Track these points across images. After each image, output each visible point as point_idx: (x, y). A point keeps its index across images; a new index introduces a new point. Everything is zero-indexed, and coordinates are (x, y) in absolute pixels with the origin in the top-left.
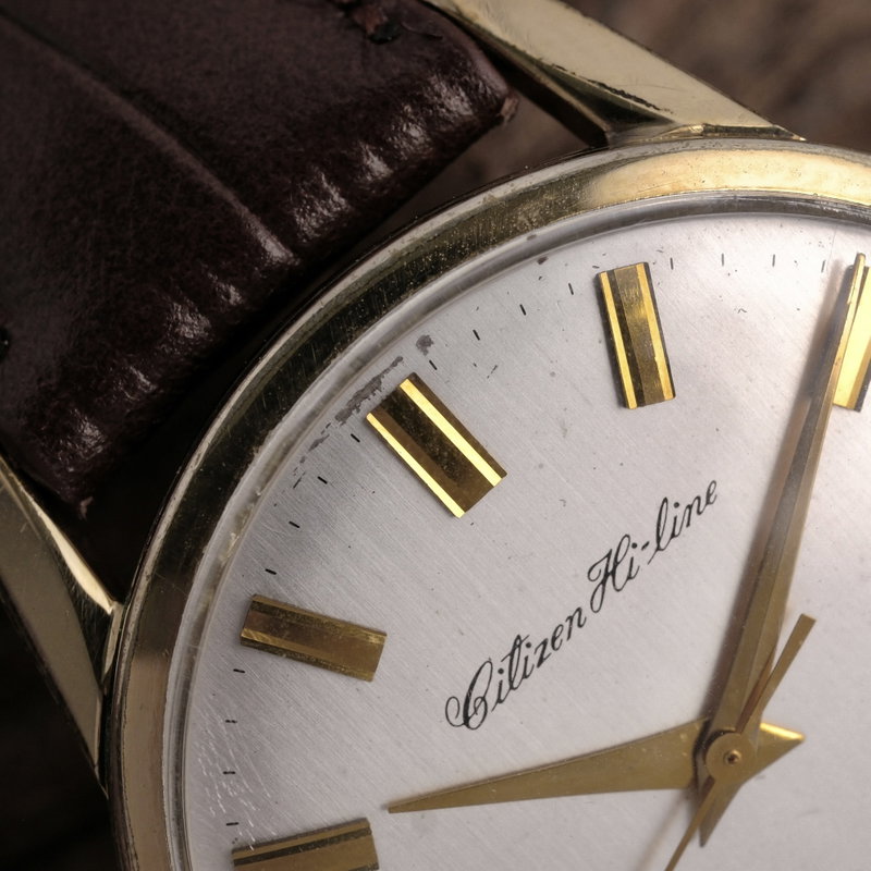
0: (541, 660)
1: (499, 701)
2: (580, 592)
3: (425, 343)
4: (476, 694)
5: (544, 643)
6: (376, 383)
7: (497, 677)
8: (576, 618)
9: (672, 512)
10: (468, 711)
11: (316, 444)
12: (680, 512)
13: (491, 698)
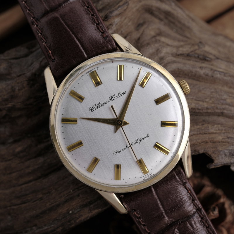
0: (101, 106)
1: (96, 109)
2: (108, 100)
3: (98, 68)
4: (93, 108)
5: (102, 104)
6: (91, 70)
7: (96, 106)
8: (106, 102)
9: (120, 93)
10: (92, 109)
11: (83, 75)
12: (121, 94)
13: (95, 109)
